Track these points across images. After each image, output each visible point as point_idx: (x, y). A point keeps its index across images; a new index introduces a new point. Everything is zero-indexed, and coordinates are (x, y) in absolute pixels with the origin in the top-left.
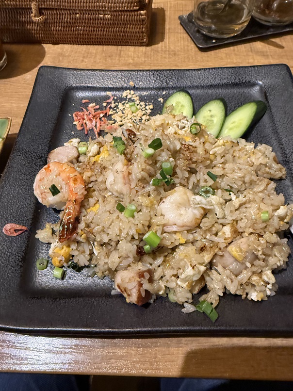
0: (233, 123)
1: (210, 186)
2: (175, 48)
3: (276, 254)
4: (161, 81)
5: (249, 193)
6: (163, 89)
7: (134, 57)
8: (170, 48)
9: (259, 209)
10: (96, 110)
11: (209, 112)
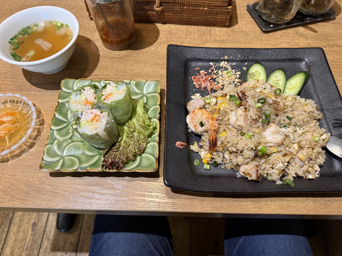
0: (291, 85)
1: (287, 123)
2: (246, 29)
3: (320, 158)
4: (244, 56)
5: (306, 127)
6: (246, 61)
7: (220, 36)
8: (243, 29)
9: (312, 135)
10: (205, 75)
11: (275, 78)
